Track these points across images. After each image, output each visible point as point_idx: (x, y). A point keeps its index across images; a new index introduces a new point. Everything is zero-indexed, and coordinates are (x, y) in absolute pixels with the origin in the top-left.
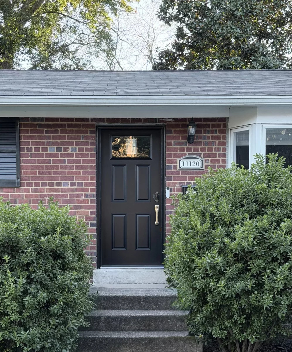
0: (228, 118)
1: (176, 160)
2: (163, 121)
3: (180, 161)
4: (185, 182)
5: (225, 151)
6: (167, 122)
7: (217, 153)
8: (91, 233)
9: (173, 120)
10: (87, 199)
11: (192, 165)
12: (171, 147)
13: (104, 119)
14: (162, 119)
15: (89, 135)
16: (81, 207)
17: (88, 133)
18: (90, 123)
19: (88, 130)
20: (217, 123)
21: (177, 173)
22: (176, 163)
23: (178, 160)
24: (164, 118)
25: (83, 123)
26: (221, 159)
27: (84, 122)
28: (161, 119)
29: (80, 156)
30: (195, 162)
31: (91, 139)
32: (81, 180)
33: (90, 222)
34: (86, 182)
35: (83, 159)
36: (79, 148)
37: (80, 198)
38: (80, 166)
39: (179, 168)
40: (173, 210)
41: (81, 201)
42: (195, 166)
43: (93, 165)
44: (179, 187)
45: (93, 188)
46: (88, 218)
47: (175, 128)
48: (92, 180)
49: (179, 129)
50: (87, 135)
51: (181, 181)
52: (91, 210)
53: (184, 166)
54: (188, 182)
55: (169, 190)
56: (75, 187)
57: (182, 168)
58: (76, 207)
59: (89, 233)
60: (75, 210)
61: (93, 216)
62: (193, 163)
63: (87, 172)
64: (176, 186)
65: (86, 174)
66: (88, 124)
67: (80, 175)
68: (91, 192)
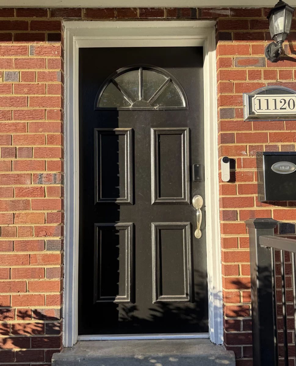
1: (241, 96)
2: (211, 13)
3: (250, 98)
4: (264, 144)
6: (220, 15)
8: (49, 264)
9: (232, 13)
10: (40, 186)
11: (279, 106)
12: (229, 69)
13: (79, 10)
14: (209, 9)
15: (46, 44)
17: (43, 41)
18: (48, 18)
19: (44, 34)
21: (245, 125)
22: (242, 103)
23: (246, 96)
24: (212, 9)
25: (35, 18)
27: (37, 17)
28: (206, 9)
29: (26, 90)
31: (50, 52)
32: (28, 144)
33: (46, 239)
34: (39, 148)
35: (34, 97)
36: (22, 72)
37: (24, 184)
38: (25, 112)
39: (250, 114)
40: (238, 209)
41: (26, 190)
42: (285, 109)
43: (55, 111)
44: (249, 157)
45: (54, 161)
46: (42, 231)
47: (236, 28)
48: (51, 143)
49: (245, 31)
50: (42, 45)
51: (254, 144)
52: (49, 211)
53: (260, 109)
54: (270, 144)
55: (229, 163)
56: (13, 159)
57: (256, 113)
58: (14, 205)
59: (45, 265)
60: (12, 212)
61: (55, 225)
62: (281, 102)
63: (42, 125)
64: (243, 155)
65: (40, 130)
66: (44, 22)
67: (25, 132)
68: (50, 169)
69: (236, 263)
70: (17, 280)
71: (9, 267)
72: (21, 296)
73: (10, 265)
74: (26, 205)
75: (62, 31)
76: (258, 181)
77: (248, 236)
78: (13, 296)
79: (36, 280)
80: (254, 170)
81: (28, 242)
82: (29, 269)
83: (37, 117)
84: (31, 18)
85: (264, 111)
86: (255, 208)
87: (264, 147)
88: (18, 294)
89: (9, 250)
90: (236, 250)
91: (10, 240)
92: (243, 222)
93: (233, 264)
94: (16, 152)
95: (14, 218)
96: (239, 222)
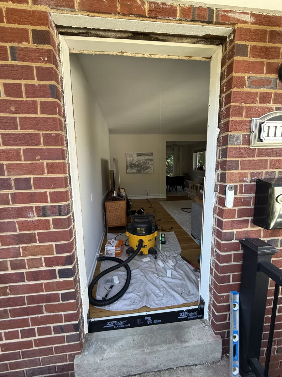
1: (250, 122)
2: (229, 18)
3: (260, 125)
4: (264, 171)
6: (239, 21)
8: (63, 290)
9: (252, 19)
10: (44, 218)
14: (228, 11)
15: (30, 45)
16: (31, 238)
17: (28, 42)
18: (31, 6)
21: (250, 152)
22: (249, 129)
23: (255, 121)
24: (231, 11)
28: (224, 11)
31: (38, 58)
33: (58, 268)
34: (39, 178)
35: (25, 118)
36: (5, 84)
38: (16, 136)
40: (235, 231)
41: (30, 224)
43: (53, 135)
44: (250, 183)
45: (58, 192)
46: (52, 261)
47: (254, 40)
48: (52, 172)
49: (262, 44)
50: (26, 46)
52: (58, 243)
53: (268, 136)
54: (269, 171)
56: (10, 191)
57: (264, 141)
58: (19, 239)
59: (59, 291)
60: (18, 246)
61: (65, 255)
63: (38, 152)
64: (245, 182)
65: (37, 158)
66: (24, 11)
67: (20, 160)
68: (53, 201)
69: (228, 274)
70: (33, 305)
72: (40, 318)
73: (24, 294)
75: (50, 28)
76: (254, 205)
78: (32, 318)
79: (52, 303)
80: (253, 195)
81: (39, 272)
82: (44, 295)
83: (32, 143)
85: (271, 138)
86: (249, 229)
87: (264, 174)
90: (229, 264)
91: (21, 271)
92: (237, 241)
94: (12, 183)
96: (234, 241)
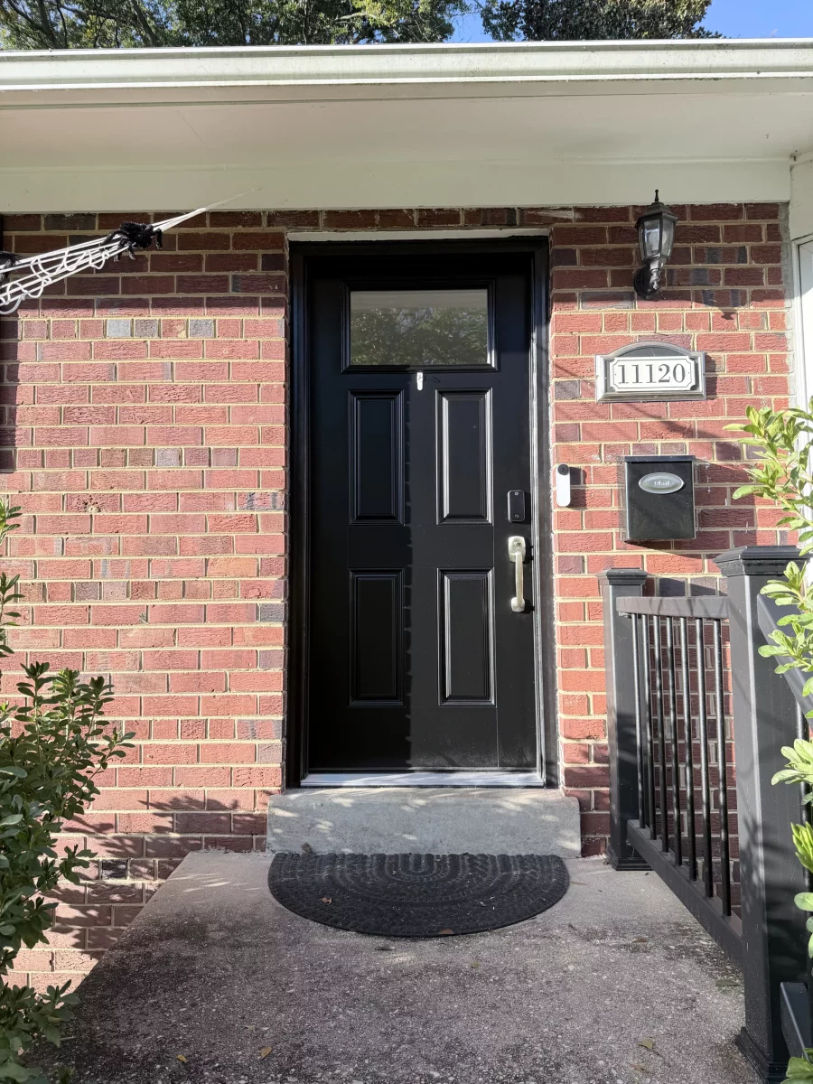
0: (788, 203)
1: (592, 360)
2: (540, 217)
3: (607, 363)
4: (631, 443)
5: (783, 326)
6: (555, 219)
7: (753, 333)
8: (265, 645)
9: (578, 216)
10: (249, 513)
11: (656, 377)
12: (571, 313)
13: (316, 213)
14: (537, 209)
15: (259, 272)
17: (255, 267)
18: (264, 228)
19: (255, 256)
20: (744, 221)
21: (598, 410)
22: (592, 371)
23: (600, 360)
24: (542, 209)
25: (240, 229)
26: (768, 353)
27: (244, 226)
28: (532, 209)
29: (225, 352)
30: (668, 368)
31: (265, 286)
32: (230, 443)
33: (260, 602)
34: (249, 449)
35: (239, 364)
36: (220, 321)
37: (225, 509)
38: (225, 388)
39: (606, 391)
40: (585, 555)
41: (227, 521)
42: (668, 381)
43: (275, 386)
44: (605, 465)
45: (273, 472)
46: (253, 589)
47: (584, 242)
48: (269, 441)
49: (599, 246)
50: (252, 274)
51: (613, 443)
52: (265, 556)
53: (623, 382)
54: (641, 442)
55: (568, 476)
56: (206, 468)
57: (617, 390)
58: (207, 545)
59: (258, 646)
60: (203, 557)
61: (274, 579)
62: (661, 370)
63: (253, 411)
64: (594, 462)
65: (249, 420)
66: (255, 235)
67: (224, 422)
68: (267, 485)
69: (581, 647)
70: (210, 672)
71: (198, 649)
72: (218, 698)
73: (200, 646)
74: (227, 546)
75: (285, 250)
76: (619, 505)
77: (602, 601)
78: (204, 698)
79: (243, 670)
80: (615, 487)
81: (229, 606)
82: (231, 652)
83: (245, 398)
84: (234, 228)
85: (630, 386)
86: (614, 552)
87: (631, 448)
88: (212, 694)
89: (198, 621)
90: (582, 624)
91: (199, 603)
92: (592, 576)
93: (576, 647)
94: (210, 456)
95: (206, 565)
96: (586, 575)
